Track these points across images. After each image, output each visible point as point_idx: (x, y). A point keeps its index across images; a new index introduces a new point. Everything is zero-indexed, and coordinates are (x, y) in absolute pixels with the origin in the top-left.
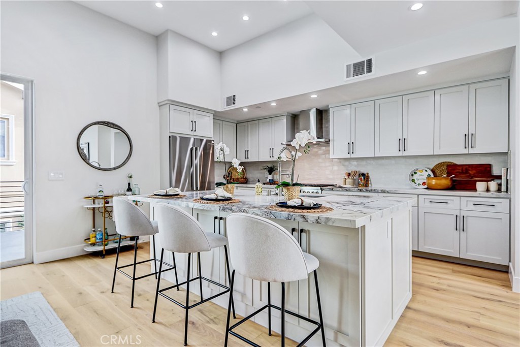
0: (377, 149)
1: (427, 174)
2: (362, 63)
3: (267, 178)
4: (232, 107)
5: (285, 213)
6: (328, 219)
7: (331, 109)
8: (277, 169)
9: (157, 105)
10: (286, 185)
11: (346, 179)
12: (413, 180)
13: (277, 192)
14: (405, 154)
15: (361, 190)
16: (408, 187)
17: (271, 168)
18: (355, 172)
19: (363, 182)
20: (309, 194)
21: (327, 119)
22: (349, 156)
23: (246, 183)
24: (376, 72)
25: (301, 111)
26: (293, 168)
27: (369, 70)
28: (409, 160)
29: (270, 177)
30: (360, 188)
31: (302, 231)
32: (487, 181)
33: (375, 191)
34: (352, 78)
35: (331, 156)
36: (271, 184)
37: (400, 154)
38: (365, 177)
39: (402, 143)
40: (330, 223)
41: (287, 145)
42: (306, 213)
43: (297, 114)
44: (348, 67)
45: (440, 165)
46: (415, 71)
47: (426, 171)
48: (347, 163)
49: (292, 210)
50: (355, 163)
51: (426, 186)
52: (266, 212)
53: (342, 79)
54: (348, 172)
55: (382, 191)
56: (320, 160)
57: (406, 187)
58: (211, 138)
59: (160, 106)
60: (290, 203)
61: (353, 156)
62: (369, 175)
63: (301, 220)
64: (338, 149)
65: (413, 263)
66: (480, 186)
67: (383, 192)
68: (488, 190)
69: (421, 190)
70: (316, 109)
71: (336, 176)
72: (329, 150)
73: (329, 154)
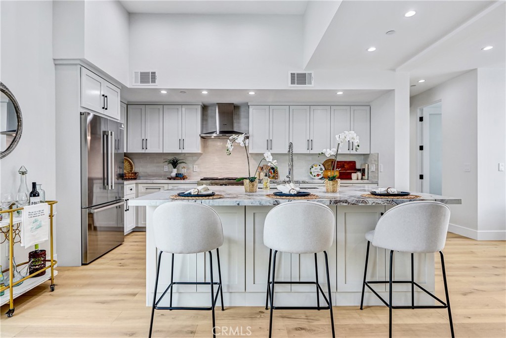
1: (320, 167)
2: (304, 75)
4: (150, 86)
7: (250, 107)
9: (52, 63)
12: (311, 173)
14: (312, 152)
16: (307, 178)
17: (174, 161)
19: (273, 174)
23: (135, 179)
24: (314, 86)
29: (175, 171)
32: (356, 173)
34: (296, 85)
35: (251, 151)
36: (179, 179)
37: (308, 152)
39: (310, 143)
43: (207, 105)
44: (293, 75)
45: (328, 161)
47: (320, 165)
53: (287, 85)
54: (260, 166)
58: (118, 120)
59: (56, 65)
66: (354, 176)
68: (358, 179)
69: (317, 180)
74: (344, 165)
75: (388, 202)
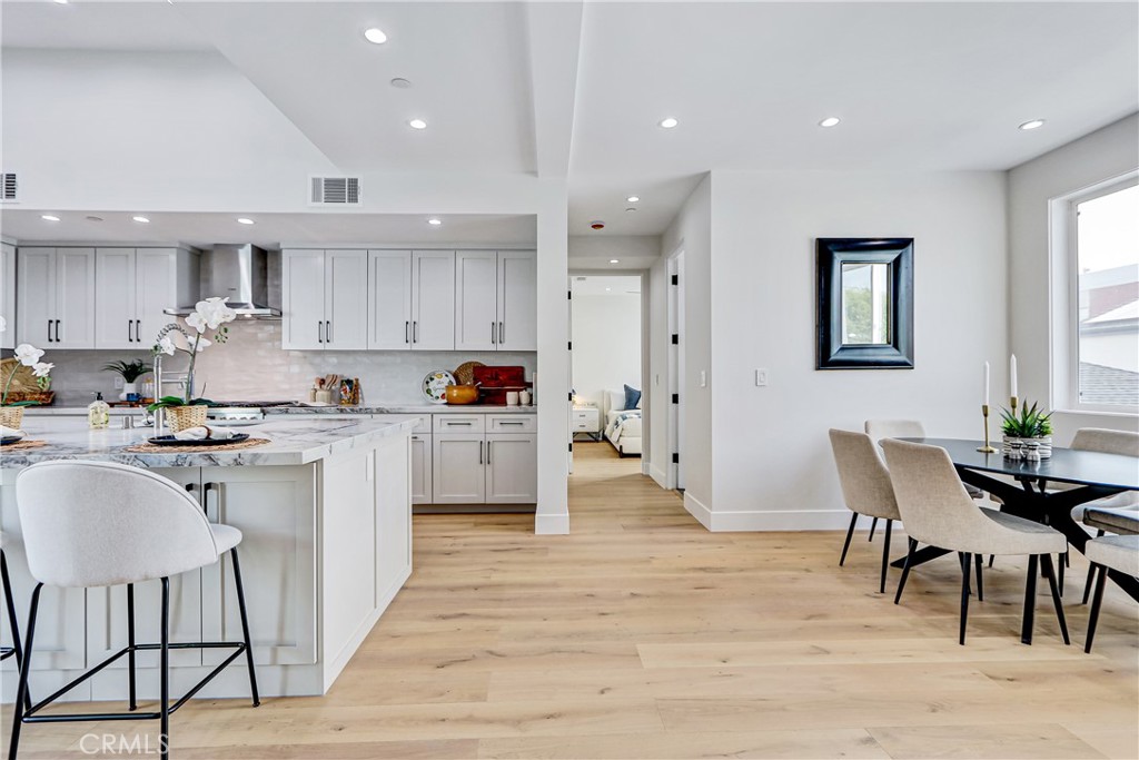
0: (371, 336)
1: (447, 380)
2: (340, 182)
3: (121, 391)
4: (5, 204)
5: (169, 455)
6: (256, 456)
7: (284, 251)
8: (152, 370)
10: (173, 403)
11: (316, 390)
12: (428, 391)
13: (151, 419)
14: (416, 347)
15: (342, 411)
16: (421, 403)
17: (133, 367)
18: (334, 378)
19: (349, 395)
20: (233, 422)
21: (277, 270)
22: (320, 347)
23: (51, 406)
24: (363, 205)
25: (216, 245)
26: (191, 369)
27: (354, 198)
28: (423, 358)
29: (130, 388)
30: (343, 407)
31: (208, 486)
32: (519, 391)
33: (367, 411)
34: (322, 204)
35: (286, 345)
36: (132, 406)
37: (407, 347)
38: (352, 386)
39: (411, 328)
40: (260, 462)
41: (178, 315)
42: (214, 450)
43: (208, 248)
44: (316, 182)
45: (464, 367)
46: (425, 217)
47: (447, 376)
48: (318, 360)
49: (185, 448)
50: (333, 360)
51: (445, 401)
52: (124, 457)
53: (302, 201)
54: (320, 377)
55: (378, 409)
56: (261, 353)
57: (417, 401)
60: (180, 436)
61: (329, 347)
62: (360, 382)
63: (205, 463)
64: (298, 331)
65: (413, 524)
66: (511, 397)
67: (380, 411)
68: (519, 403)
69: (440, 405)
70: (253, 246)
71: (297, 383)
72: (281, 333)
73: (281, 340)
74: (497, 375)
75: (126, 461)
